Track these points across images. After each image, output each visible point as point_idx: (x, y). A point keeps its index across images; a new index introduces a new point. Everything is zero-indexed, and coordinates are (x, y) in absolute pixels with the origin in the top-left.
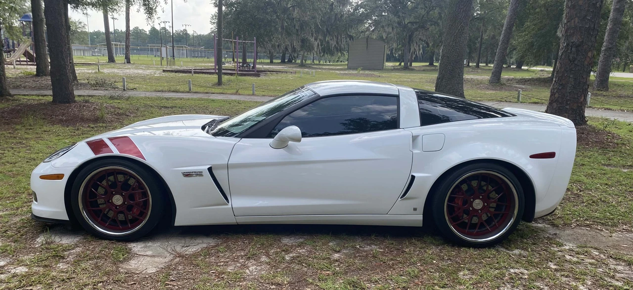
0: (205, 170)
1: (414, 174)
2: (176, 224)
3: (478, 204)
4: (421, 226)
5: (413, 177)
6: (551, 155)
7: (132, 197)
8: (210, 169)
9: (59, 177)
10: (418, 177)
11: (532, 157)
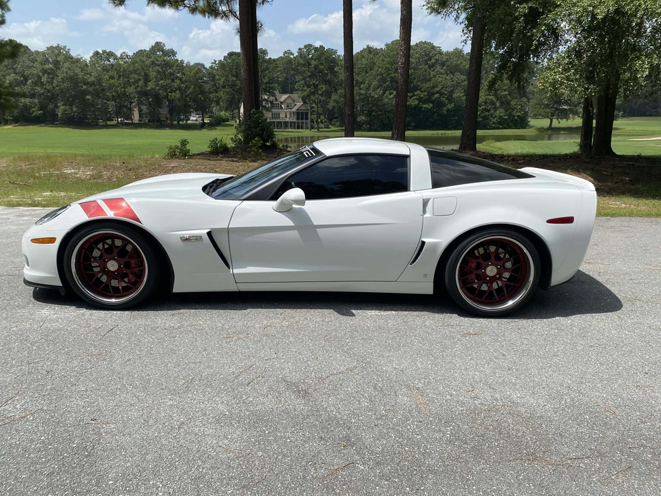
0: (204, 234)
1: (424, 240)
2: (174, 291)
3: (491, 271)
4: (432, 293)
5: (423, 243)
6: (569, 220)
7: (127, 265)
8: (209, 234)
9: (52, 240)
10: (428, 243)
11: (550, 221)
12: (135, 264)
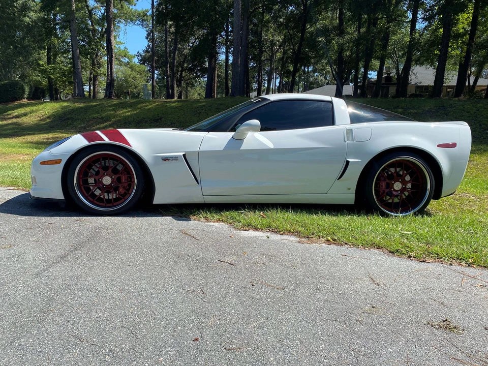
0: (180, 155)
1: (348, 160)
2: (154, 203)
3: (398, 186)
4: (354, 203)
5: (348, 162)
6: (454, 145)
8: (184, 155)
9: (57, 162)
10: (351, 162)
11: (439, 146)
12: (125, 180)
